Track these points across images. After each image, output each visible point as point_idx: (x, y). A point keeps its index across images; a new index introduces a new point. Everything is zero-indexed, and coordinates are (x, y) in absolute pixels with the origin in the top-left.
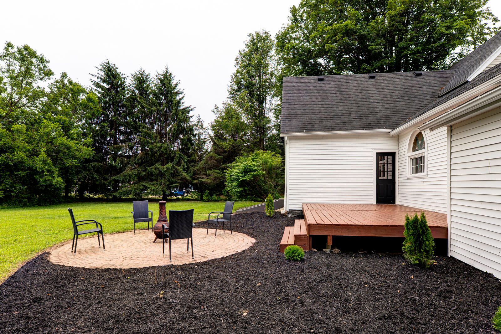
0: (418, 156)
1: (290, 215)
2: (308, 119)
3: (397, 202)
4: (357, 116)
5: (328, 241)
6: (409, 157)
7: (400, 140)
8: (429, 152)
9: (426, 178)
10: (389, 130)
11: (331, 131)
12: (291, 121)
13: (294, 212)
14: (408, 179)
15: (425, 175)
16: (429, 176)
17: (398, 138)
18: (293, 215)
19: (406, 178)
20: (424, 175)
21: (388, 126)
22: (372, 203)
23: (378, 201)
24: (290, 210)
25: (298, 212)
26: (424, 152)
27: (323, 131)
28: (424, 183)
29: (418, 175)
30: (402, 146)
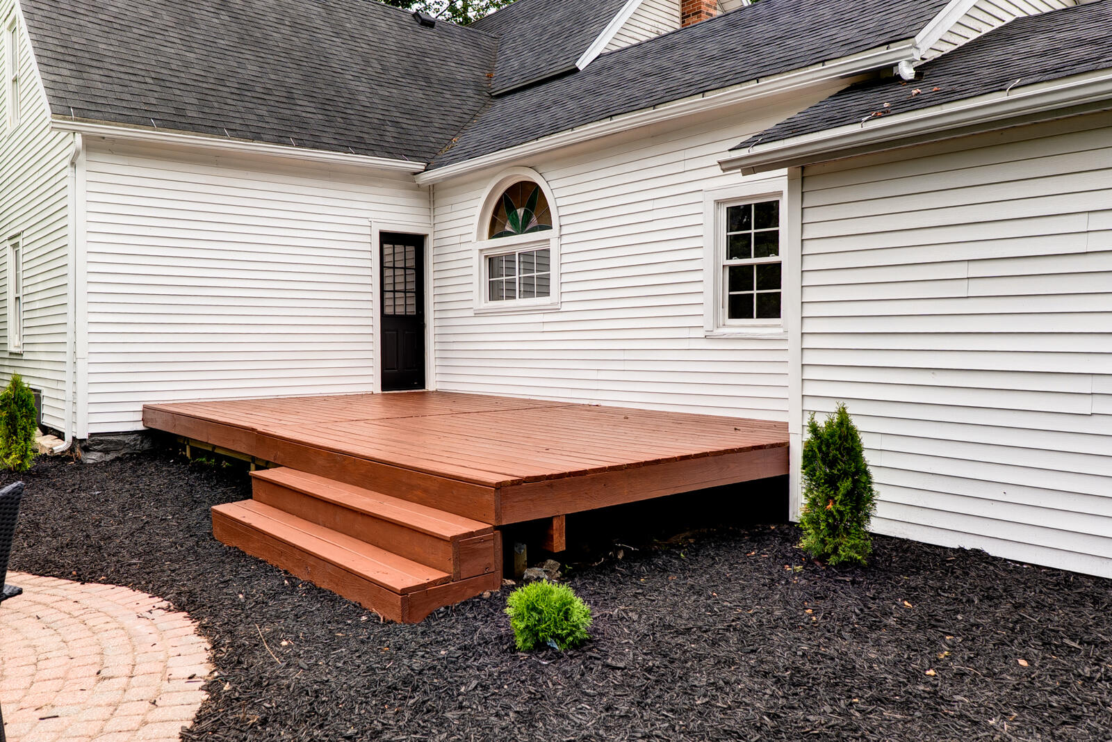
0: (518, 251)
1: (92, 458)
2: (150, 81)
3: (432, 383)
4: (312, 105)
5: (556, 536)
6: (481, 250)
7: (439, 202)
8: (565, 240)
9: (557, 311)
10: (419, 166)
11: (253, 140)
12: (85, 75)
13: (111, 442)
14: (477, 315)
15: (552, 304)
16: (565, 307)
17: (431, 195)
18: (106, 452)
19: (471, 313)
20: (549, 303)
21: (410, 153)
22: (369, 389)
23: (386, 385)
24: (92, 435)
25: (126, 439)
26: (549, 240)
27: (222, 135)
28: (547, 328)
29: (520, 302)
30: (448, 217)
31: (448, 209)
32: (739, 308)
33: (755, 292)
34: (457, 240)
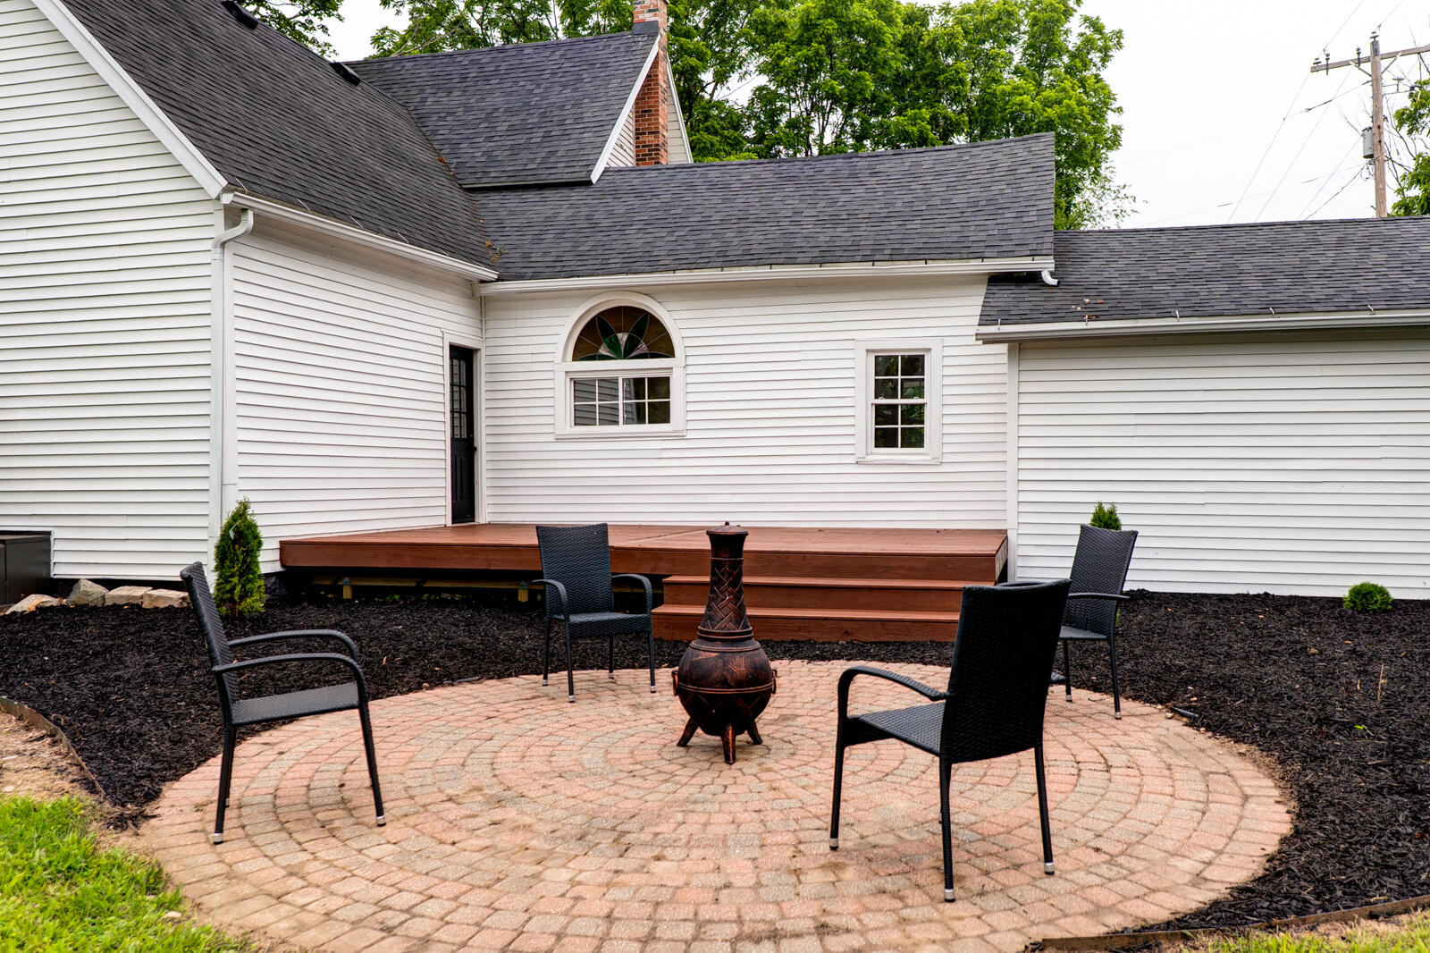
0: (622, 376)
3: (482, 517)
6: (563, 372)
8: (692, 370)
9: (682, 438)
14: (559, 440)
15: (673, 431)
16: (693, 434)
17: (482, 304)
19: (549, 438)
20: (669, 430)
26: (668, 368)
27: (356, 225)
28: (665, 454)
29: (622, 428)
30: (512, 332)
31: (511, 323)
32: (884, 439)
33: (900, 426)
34: (528, 358)
